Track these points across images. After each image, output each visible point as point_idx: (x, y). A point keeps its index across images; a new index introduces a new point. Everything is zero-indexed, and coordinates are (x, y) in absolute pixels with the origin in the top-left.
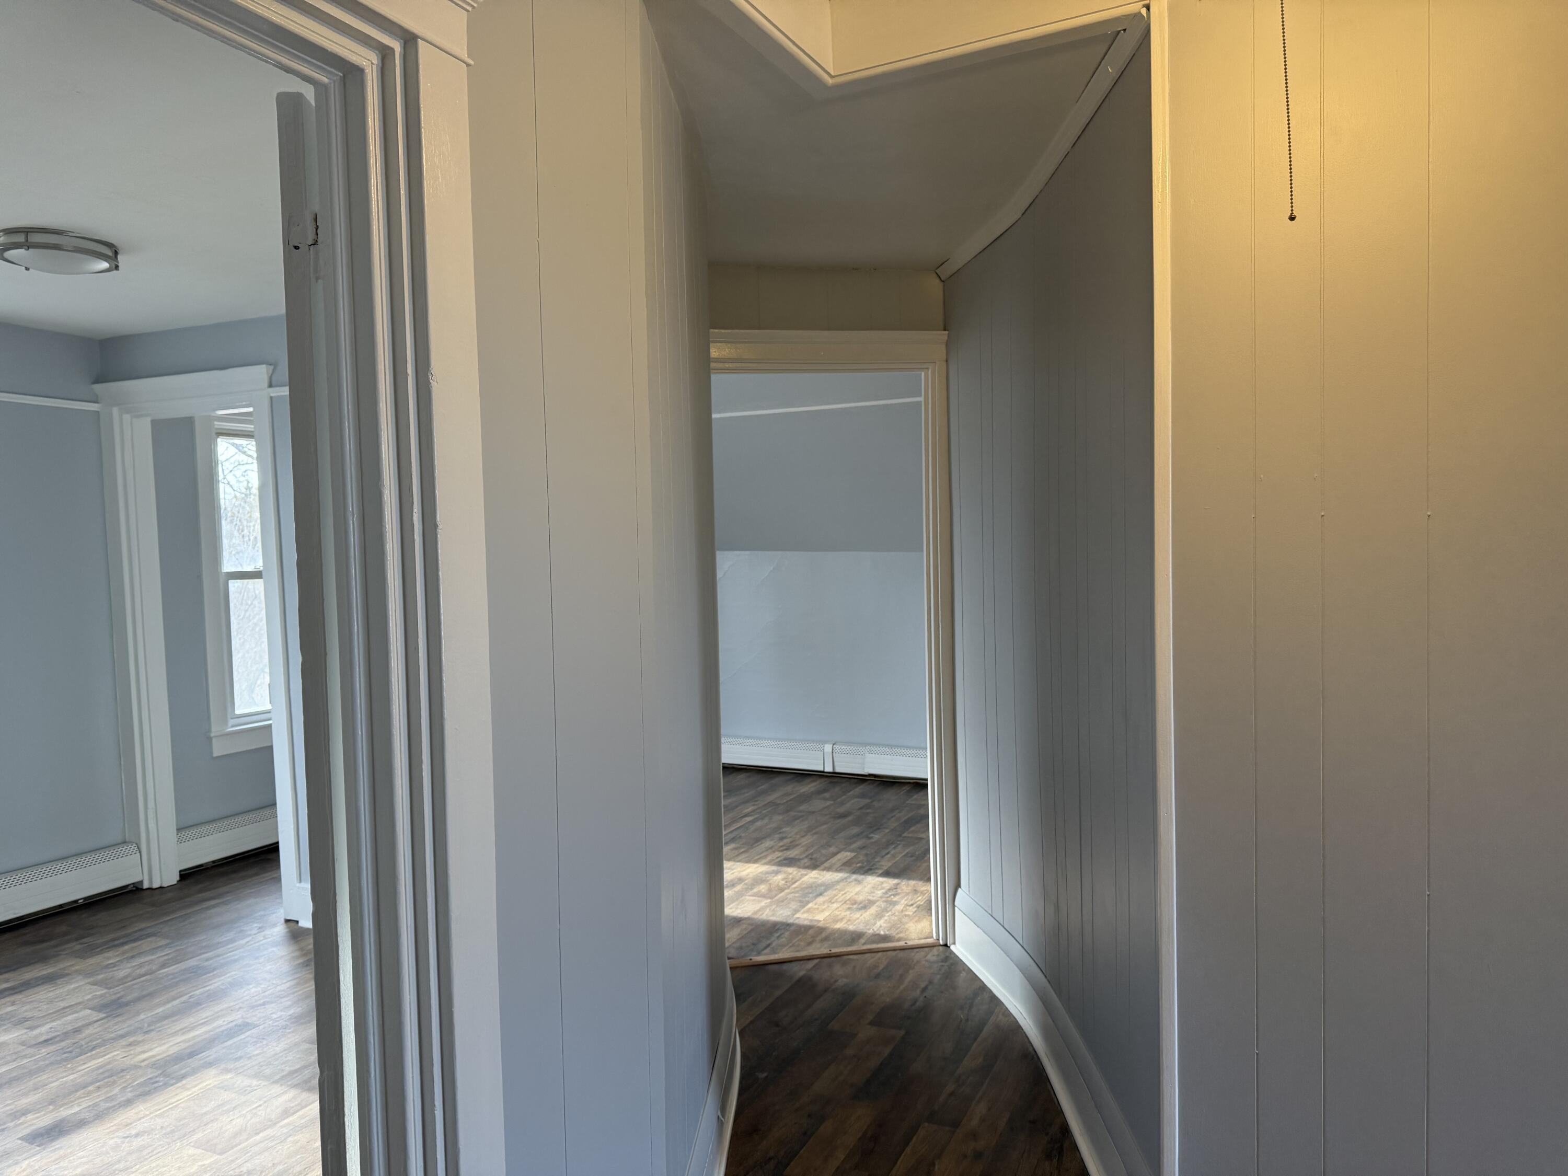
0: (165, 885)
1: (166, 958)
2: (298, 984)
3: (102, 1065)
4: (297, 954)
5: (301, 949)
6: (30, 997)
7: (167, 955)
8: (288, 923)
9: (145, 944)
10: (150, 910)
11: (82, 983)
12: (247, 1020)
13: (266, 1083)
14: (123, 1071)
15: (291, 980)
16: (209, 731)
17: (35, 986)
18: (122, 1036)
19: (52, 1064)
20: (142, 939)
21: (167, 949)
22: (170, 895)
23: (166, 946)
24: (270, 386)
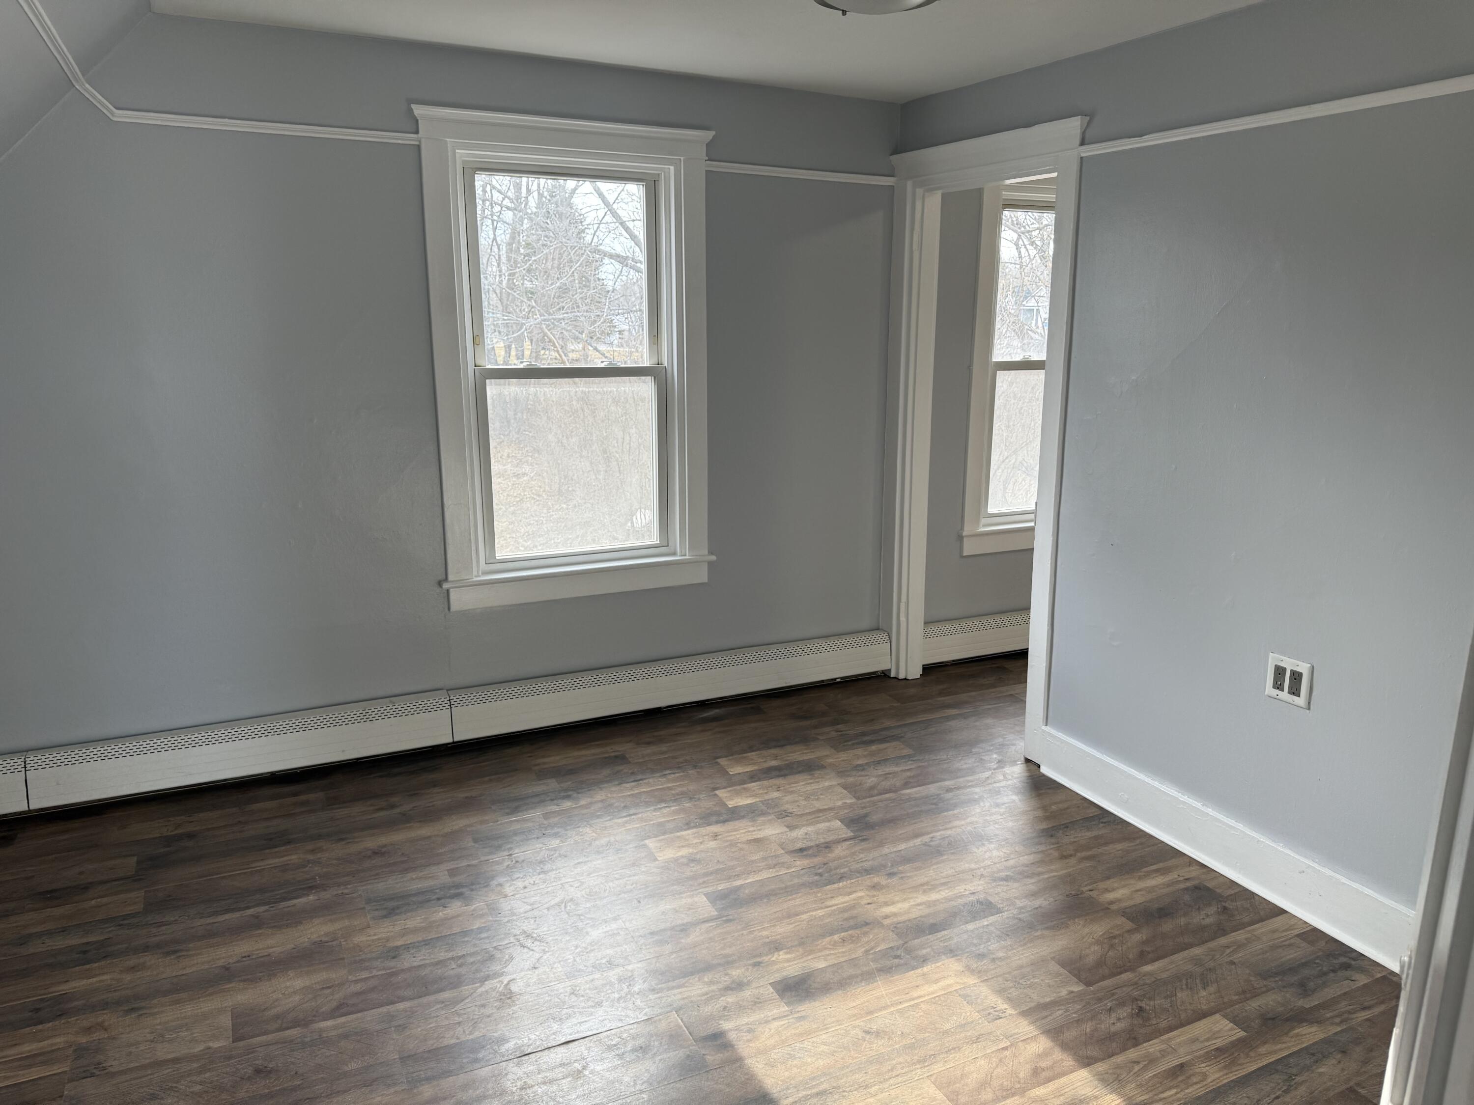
0: (910, 677)
1: (908, 774)
2: (1042, 862)
3: (847, 906)
4: (1039, 813)
5: (1044, 808)
6: (793, 785)
7: (909, 770)
8: (1029, 764)
9: (892, 749)
10: (895, 705)
11: (834, 783)
12: (990, 899)
13: (1013, 1012)
14: (867, 924)
15: (1034, 853)
16: (962, 529)
17: (796, 773)
18: (867, 872)
19: (804, 885)
20: (888, 742)
21: (910, 762)
22: (912, 691)
23: (909, 757)
24: (1082, 143)
